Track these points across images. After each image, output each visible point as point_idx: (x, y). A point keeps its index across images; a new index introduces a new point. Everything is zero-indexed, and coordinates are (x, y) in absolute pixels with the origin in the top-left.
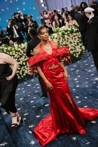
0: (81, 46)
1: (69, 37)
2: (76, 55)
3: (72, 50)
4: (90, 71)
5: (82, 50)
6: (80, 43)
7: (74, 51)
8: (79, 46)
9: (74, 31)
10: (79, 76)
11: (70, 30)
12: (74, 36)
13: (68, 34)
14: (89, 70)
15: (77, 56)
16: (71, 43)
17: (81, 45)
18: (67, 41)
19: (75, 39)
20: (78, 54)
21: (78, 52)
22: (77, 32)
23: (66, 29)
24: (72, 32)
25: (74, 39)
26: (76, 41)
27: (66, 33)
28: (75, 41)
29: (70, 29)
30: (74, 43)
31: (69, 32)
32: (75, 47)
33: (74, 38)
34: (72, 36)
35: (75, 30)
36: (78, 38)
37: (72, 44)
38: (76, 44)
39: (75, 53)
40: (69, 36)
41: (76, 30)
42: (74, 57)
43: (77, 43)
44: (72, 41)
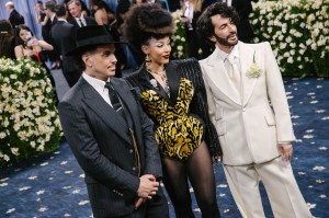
0: (53, 119)
1: (14, 92)
2: (38, 144)
3: (24, 128)
4: (76, 192)
5: (57, 128)
6: (51, 108)
7: (31, 132)
8: (46, 119)
9: (32, 74)
10: (43, 210)
11: (19, 71)
12: (32, 89)
13: (12, 81)
14: (73, 189)
15: (41, 147)
16: (21, 108)
17: (53, 114)
18: (10, 103)
19: (35, 97)
20: (43, 142)
21: (44, 136)
22: (39, 77)
23: (5, 68)
24: (24, 76)
25: (30, 98)
26: (39, 103)
27: (7, 79)
28: (34, 103)
29: (17, 68)
30: (32, 107)
31: (13, 77)
32: (34, 121)
33: (30, 93)
34: (25, 89)
35: (34, 70)
36: (45, 94)
37: (24, 113)
38: (37, 111)
39: (34, 138)
40: (15, 87)
41: (38, 71)
42: (33, 151)
43: (42, 110)
44: (26, 103)
